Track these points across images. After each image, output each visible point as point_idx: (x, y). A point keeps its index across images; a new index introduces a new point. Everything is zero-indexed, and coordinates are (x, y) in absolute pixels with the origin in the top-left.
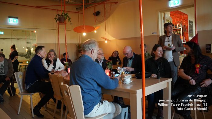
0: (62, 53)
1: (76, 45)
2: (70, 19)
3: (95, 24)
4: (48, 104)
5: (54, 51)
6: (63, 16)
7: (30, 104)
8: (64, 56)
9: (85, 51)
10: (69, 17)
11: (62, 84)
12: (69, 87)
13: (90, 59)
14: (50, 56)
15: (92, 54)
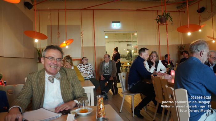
0: (163, 54)
1: (178, 46)
2: (171, 18)
3: (200, 22)
4: (148, 106)
5: (156, 53)
6: (164, 16)
7: (131, 103)
8: (165, 58)
9: (192, 53)
10: (170, 17)
11: (167, 86)
12: (174, 91)
13: (199, 61)
14: (153, 58)
15: (201, 56)
